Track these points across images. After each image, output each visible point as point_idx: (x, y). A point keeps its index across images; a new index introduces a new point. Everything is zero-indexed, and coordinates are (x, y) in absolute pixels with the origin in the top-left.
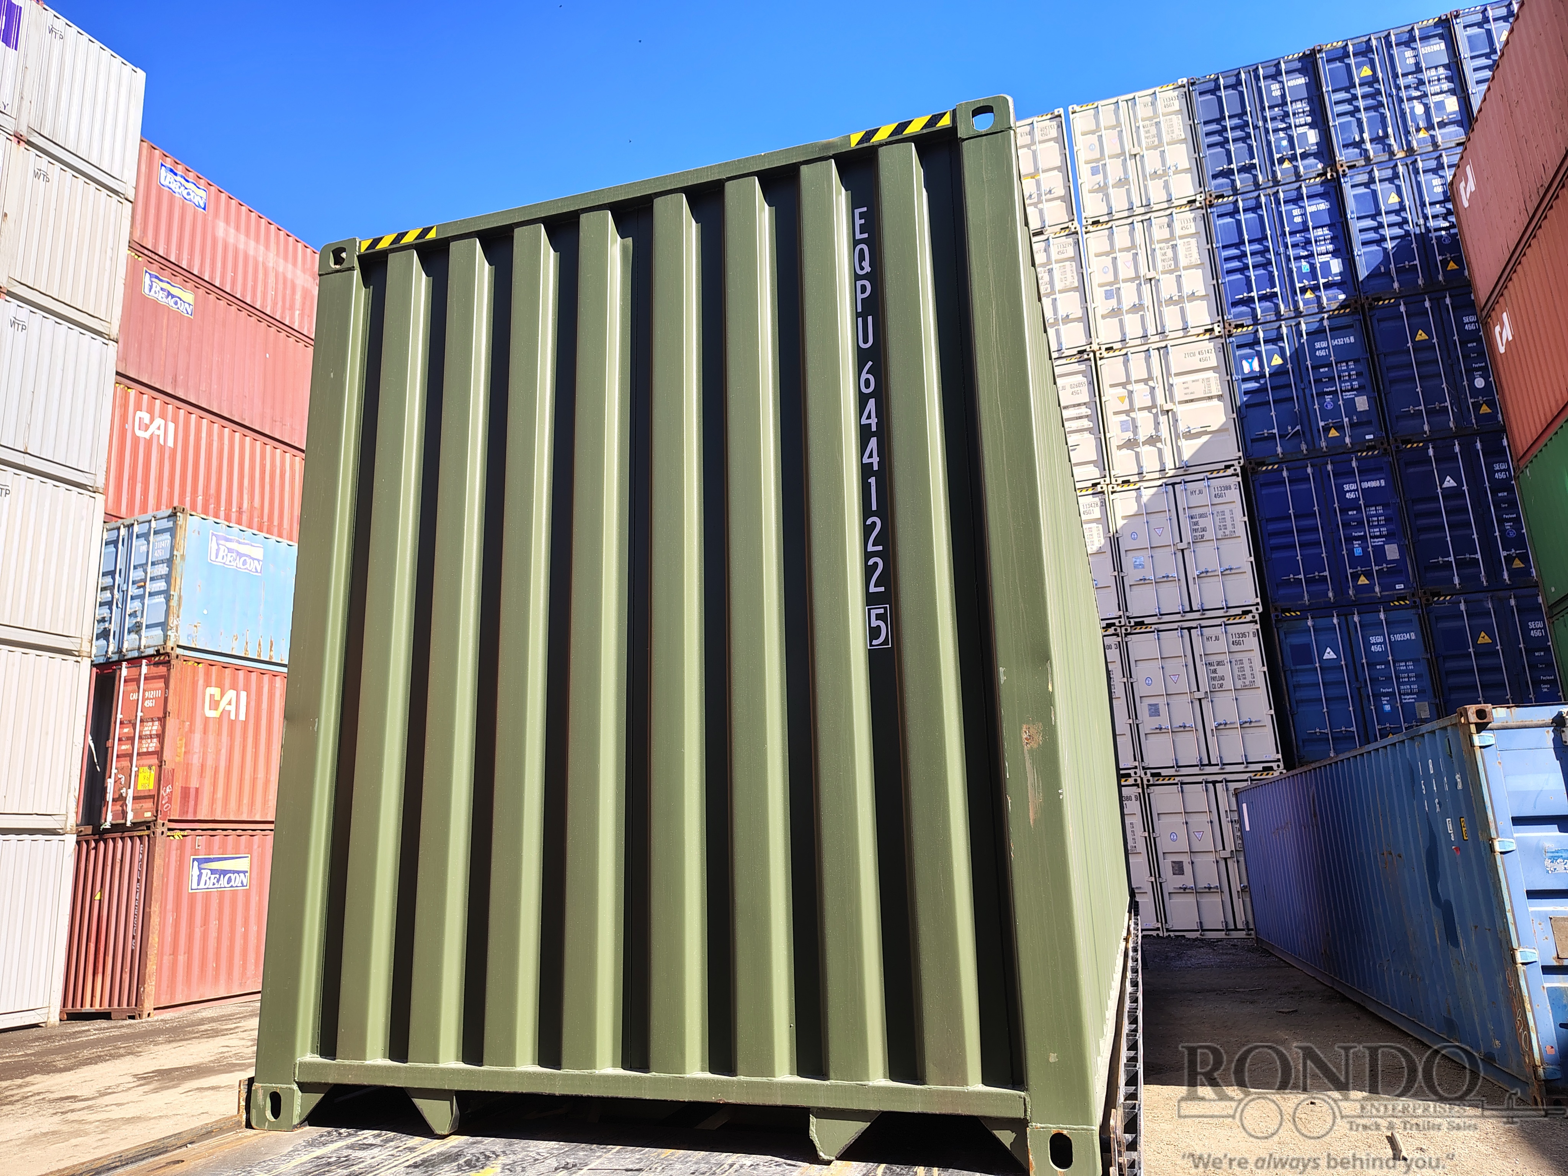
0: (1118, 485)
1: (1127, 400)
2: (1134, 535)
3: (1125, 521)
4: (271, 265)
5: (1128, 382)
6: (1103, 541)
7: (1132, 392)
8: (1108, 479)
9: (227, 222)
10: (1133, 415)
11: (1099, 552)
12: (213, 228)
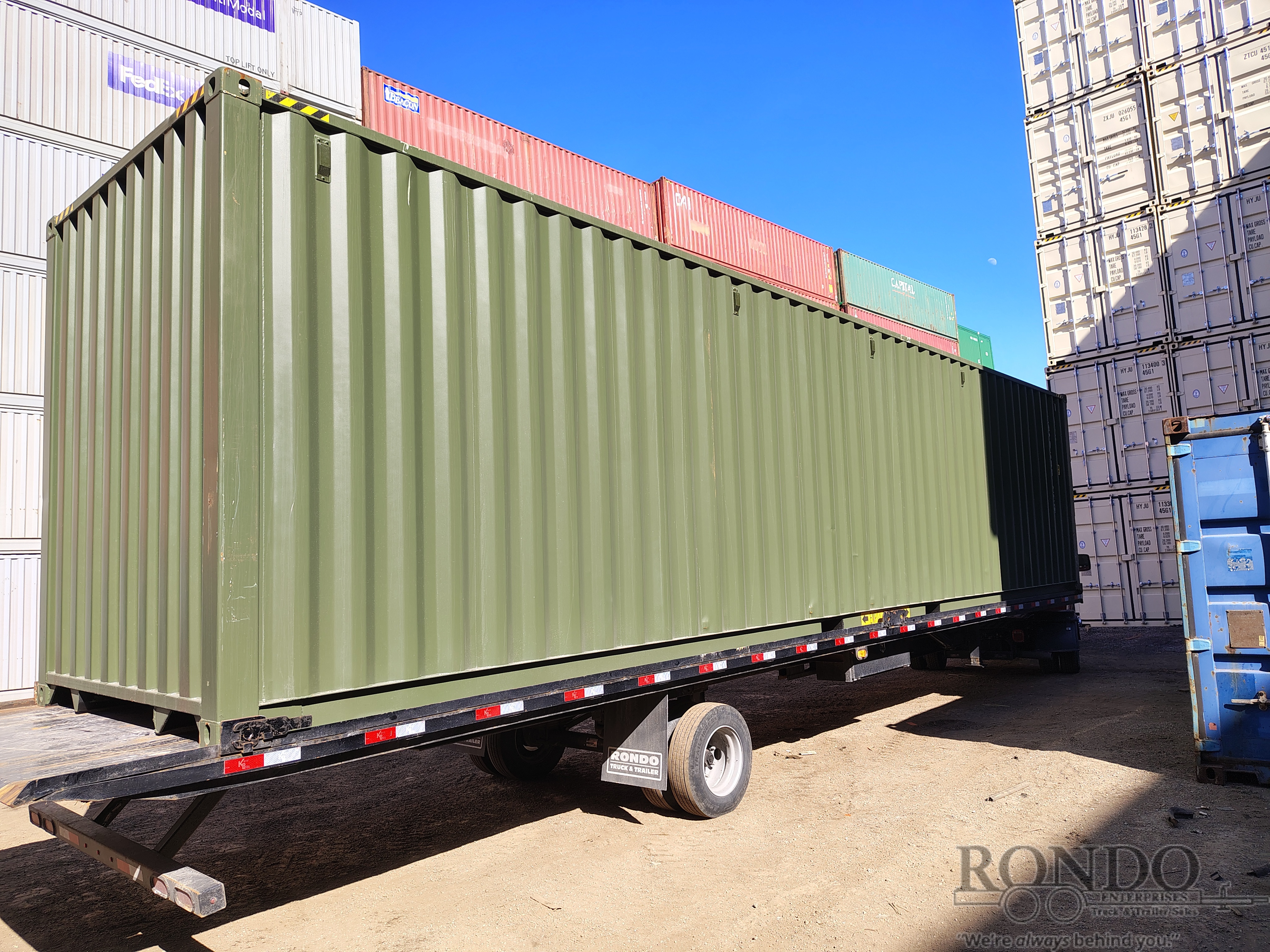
0: (1168, 205)
1: (1179, 115)
2: (1184, 253)
3: (1174, 240)
4: (471, 143)
5: (1181, 96)
6: (1151, 263)
7: (1185, 106)
8: (1157, 201)
9: (436, 118)
10: (1185, 130)
11: (1148, 274)
12: (426, 124)
